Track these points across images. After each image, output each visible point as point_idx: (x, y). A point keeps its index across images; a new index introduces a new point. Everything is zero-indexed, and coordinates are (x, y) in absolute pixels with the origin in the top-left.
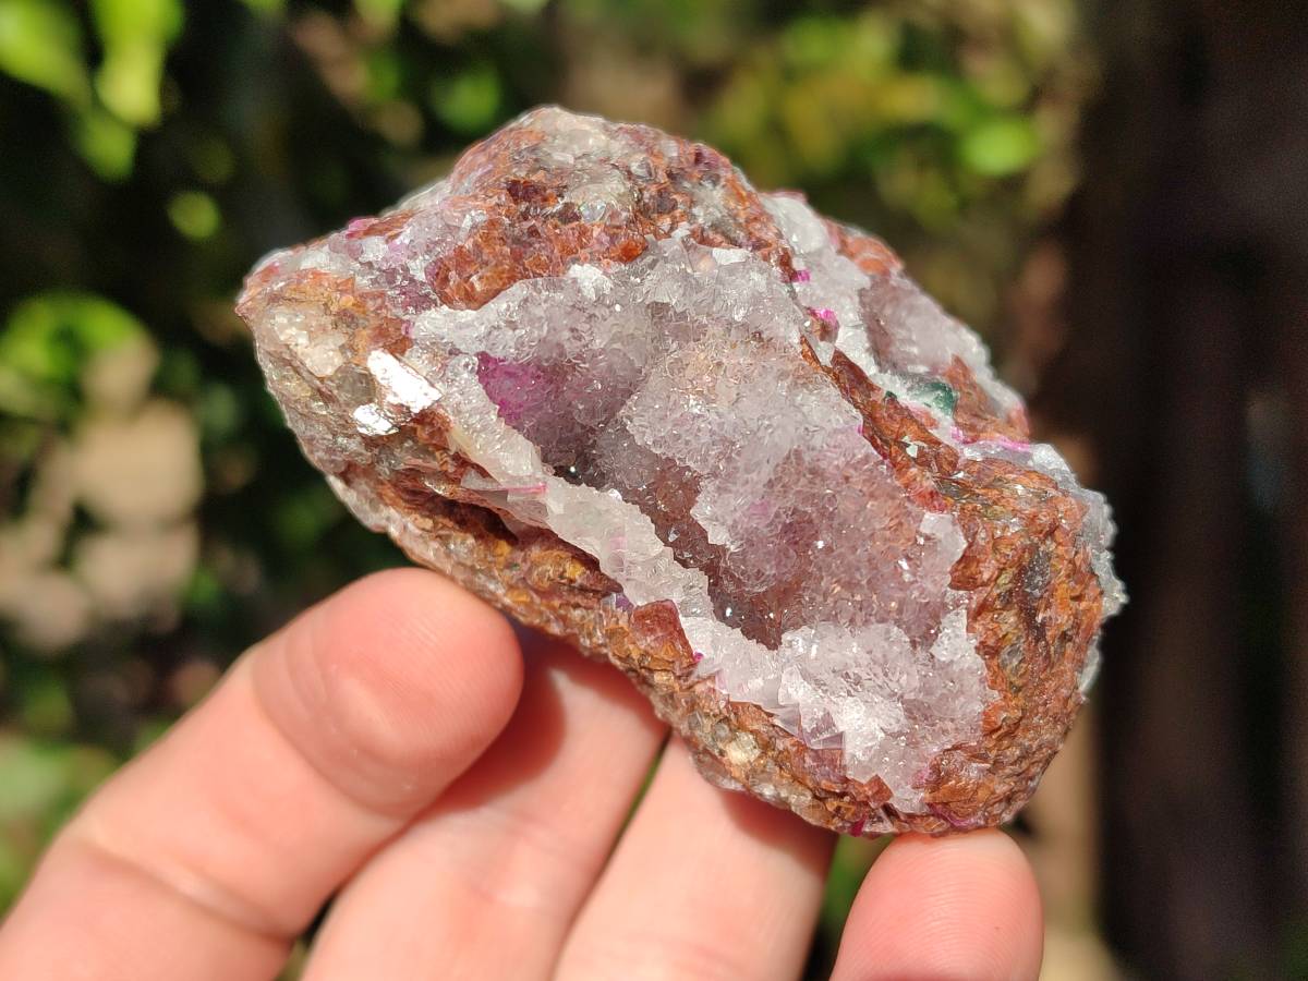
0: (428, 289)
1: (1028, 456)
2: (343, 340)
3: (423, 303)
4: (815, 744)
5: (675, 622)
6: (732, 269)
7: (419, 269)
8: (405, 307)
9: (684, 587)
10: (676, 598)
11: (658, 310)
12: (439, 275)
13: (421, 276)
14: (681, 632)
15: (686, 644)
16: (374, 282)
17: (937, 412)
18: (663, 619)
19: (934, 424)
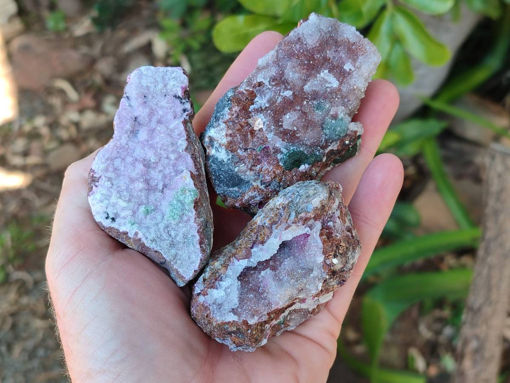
0: (326, 225)
1: (265, 338)
2: (319, 207)
3: (323, 223)
4: (217, 283)
5: (246, 258)
6: (317, 286)
7: (331, 224)
8: (323, 220)
9: (253, 261)
10: (252, 260)
11: (311, 270)
12: (328, 228)
13: (329, 224)
14: (244, 259)
15: (242, 259)
16: (330, 214)
17: (278, 321)
18: (248, 256)
19: (276, 320)
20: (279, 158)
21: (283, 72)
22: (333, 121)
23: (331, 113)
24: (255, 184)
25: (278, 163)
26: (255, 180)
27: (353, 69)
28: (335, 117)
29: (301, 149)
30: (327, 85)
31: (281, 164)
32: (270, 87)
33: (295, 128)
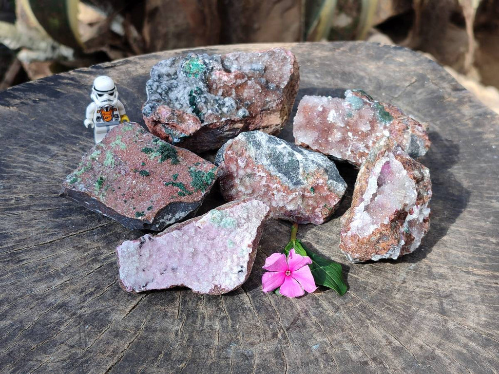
20: (389, 125)
21: (338, 141)
22: (353, 105)
23: (349, 108)
24: (410, 132)
25: (392, 124)
26: (408, 133)
27: (320, 106)
28: (350, 105)
29: (378, 114)
30: (335, 115)
31: (392, 122)
32: (351, 146)
33: (368, 122)
